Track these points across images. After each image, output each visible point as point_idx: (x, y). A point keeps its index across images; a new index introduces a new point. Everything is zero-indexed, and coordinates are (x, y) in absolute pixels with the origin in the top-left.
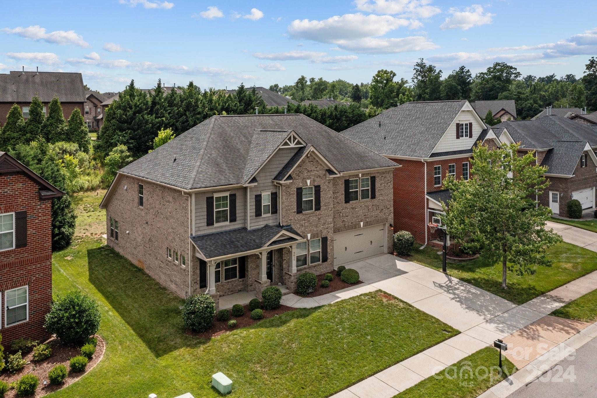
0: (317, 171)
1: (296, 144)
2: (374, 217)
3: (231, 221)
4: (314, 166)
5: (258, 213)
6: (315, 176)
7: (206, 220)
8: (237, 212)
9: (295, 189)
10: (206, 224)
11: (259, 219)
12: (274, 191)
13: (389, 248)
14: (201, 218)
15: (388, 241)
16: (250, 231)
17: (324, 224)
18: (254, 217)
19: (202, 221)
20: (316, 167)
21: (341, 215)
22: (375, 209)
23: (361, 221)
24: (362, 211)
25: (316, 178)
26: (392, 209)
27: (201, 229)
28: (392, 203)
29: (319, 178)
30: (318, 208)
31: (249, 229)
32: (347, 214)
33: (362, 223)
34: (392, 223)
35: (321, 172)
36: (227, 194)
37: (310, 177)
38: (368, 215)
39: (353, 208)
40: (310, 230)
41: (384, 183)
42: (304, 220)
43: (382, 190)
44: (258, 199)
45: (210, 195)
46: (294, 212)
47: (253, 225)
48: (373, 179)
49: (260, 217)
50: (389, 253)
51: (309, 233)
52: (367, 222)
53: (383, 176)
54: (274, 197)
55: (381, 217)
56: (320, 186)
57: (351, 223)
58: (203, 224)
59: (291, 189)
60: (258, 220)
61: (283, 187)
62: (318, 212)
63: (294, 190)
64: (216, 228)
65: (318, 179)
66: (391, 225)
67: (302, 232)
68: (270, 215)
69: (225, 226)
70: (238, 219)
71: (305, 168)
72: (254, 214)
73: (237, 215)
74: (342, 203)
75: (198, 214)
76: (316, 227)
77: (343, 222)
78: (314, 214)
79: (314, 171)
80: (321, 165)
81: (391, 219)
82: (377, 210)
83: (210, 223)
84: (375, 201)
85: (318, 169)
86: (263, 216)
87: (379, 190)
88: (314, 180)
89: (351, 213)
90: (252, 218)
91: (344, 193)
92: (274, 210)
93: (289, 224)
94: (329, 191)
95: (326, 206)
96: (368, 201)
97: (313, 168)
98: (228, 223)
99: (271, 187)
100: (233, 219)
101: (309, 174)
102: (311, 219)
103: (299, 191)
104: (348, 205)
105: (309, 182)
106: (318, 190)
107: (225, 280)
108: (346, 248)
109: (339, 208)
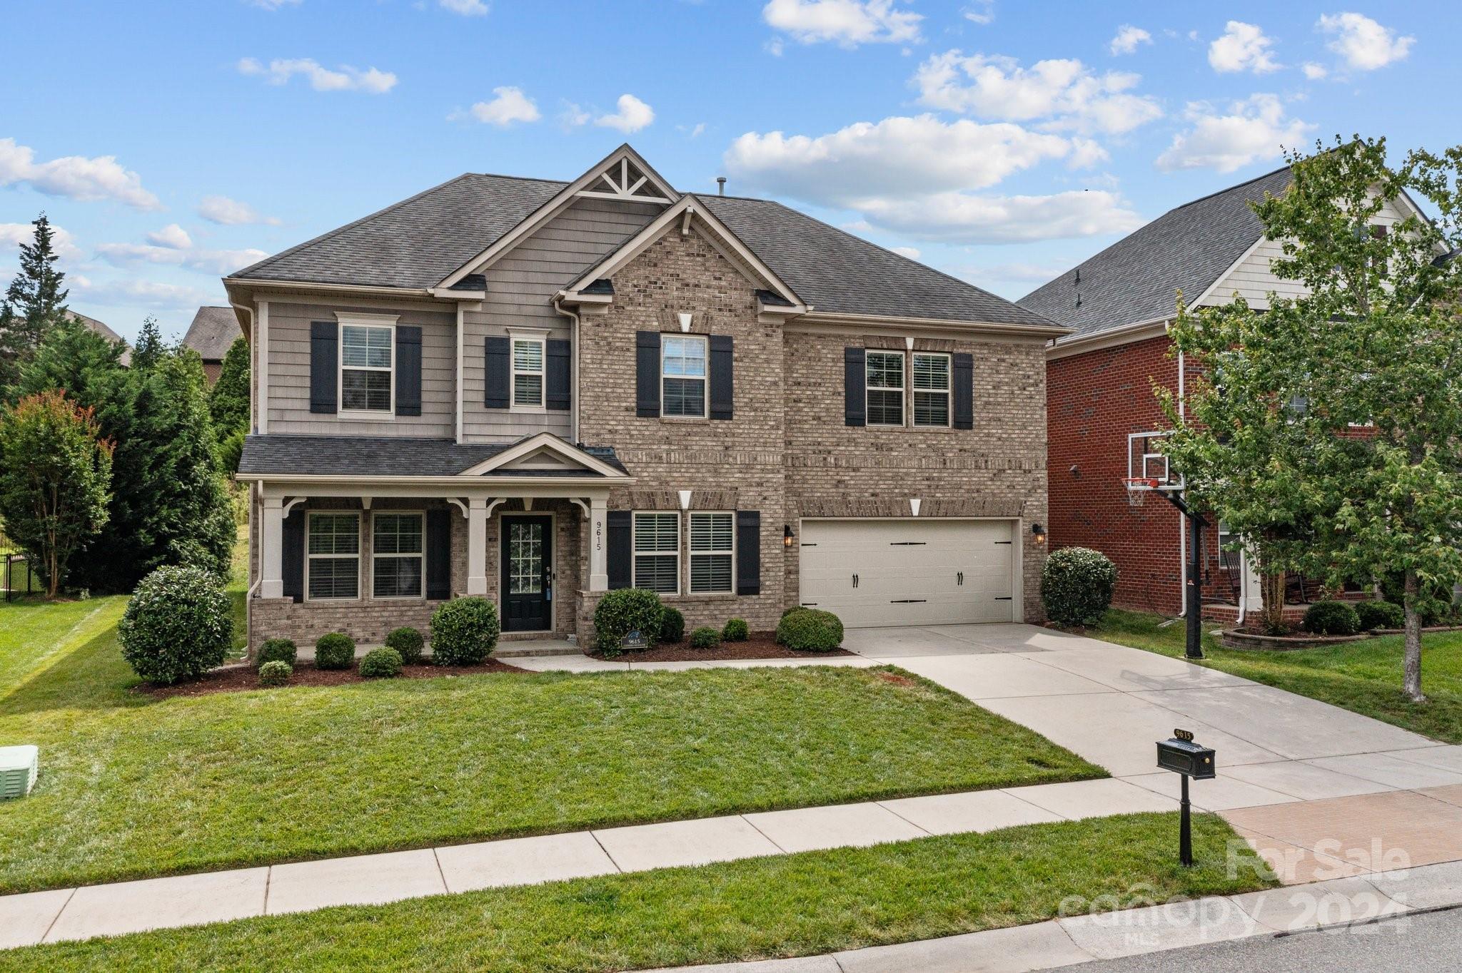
0: (720, 288)
1: (640, 192)
2: (968, 491)
3: (401, 411)
4: (707, 270)
5: (496, 398)
6: (710, 303)
7: (307, 394)
8: (425, 386)
9: (633, 336)
10: (307, 405)
11: (496, 416)
12: (559, 336)
13: (1028, 604)
14: (292, 382)
15: (1026, 581)
16: (460, 446)
17: (748, 467)
18: (481, 408)
19: (293, 393)
20: (718, 275)
21: (831, 460)
22: (970, 462)
23: (915, 496)
24: (915, 463)
25: (714, 313)
26: (1043, 475)
27: (288, 416)
28: (1043, 455)
29: (728, 314)
30: (723, 411)
31: (460, 441)
32: (855, 463)
33: (915, 504)
34: (1044, 523)
35: (735, 294)
36: (389, 324)
37: (693, 304)
38: (940, 479)
39: (879, 447)
40: (692, 480)
41: (1007, 384)
42: (668, 441)
43: (999, 404)
44: (496, 351)
45: (323, 318)
46: (627, 409)
47: (473, 430)
48: (964, 366)
49: (504, 411)
50: (1027, 621)
51: (686, 488)
52: (938, 503)
53: (1003, 360)
54: (560, 355)
55: (994, 495)
56: (729, 339)
57: (873, 495)
58: (297, 404)
59: (616, 331)
60: (494, 419)
61: (584, 319)
62: (721, 426)
63: (626, 334)
64: (343, 422)
65: (726, 317)
66: (1037, 529)
67: (657, 479)
68: (541, 409)
69: (380, 424)
70: (425, 408)
71: (671, 271)
72: (481, 397)
73: (425, 397)
74: (835, 421)
75: (279, 370)
76: (716, 472)
77: (837, 486)
78: (706, 429)
79: (708, 287)
80: (737, 272)
81: (1038, 506)
82: (977, 467)
83: (322, 403)
84: (971, 438)
85: (723, 283)
86: (515, 408)
87: (987, 403)
88: (708, 319)
89: (870, 463)
90: (470, 408)
91: (841, 389)
92: (561, 399)
93: (607, 445)
94: (767, 361)
95: (755, 410)
96: (944, 435)
97: (705, 278)
98: (390, 415)
99: (548, 322)
100: (410, 407)
101: (688, 294)
102: (696, 443)
103: (648, 346)
104: (858, 433)
105: (685, 320)
106: (721, 351)
107: (376, 594)
108: (856, 579)
109: (825, 436)
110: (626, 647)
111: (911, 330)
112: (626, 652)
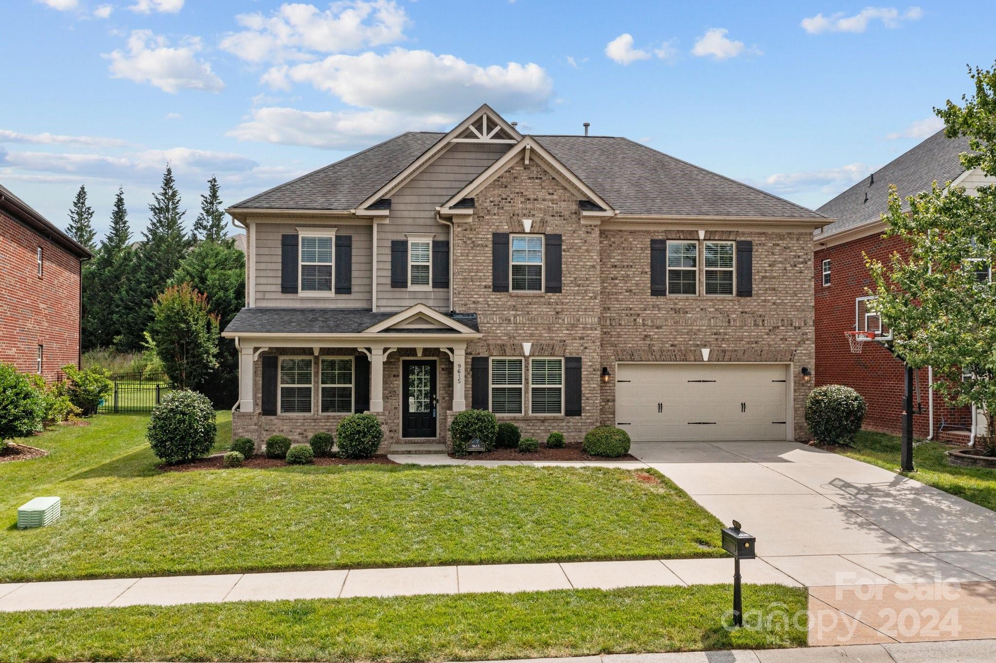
0: (552, 201)
1: (496, 136)
2: (748, 343)
3: (338, 291)
4: (544, 188)
5: (398, 281)
6: (545, 211)
7: (279, 281)
8: (354, 274)
9: (490, 236)
10: (279, 289)
11: (398, 292)
12: (441, 238)
13: (798, 427)
14: (271, 274)
15: (796, 410)
16: (374, 314)
17: (573, 326)
18: (389, 288)
19: (271, 281)
20: (551, 191)
21: (640, 320)
22: (750, 321)
23: (705, 346)
24: (705, 322)
25: (548, 218)
26: (811, 331)
27: (268, 296)
28: (811, 315)
29: (558, 218)
30: (555, 287)
31: (374, 310)
32: (658, 323)
33: (706, 352)
34: (811, 366)
35: (563, 205)
36: (330, 234)
37: (533, 212)
38: (725, 334)
39: (676, 311)
40: (532, 335)
41: (781, 262)
42: (514, 308)
43: (774, 277)
44: (399, 249)
45: (289, 232)
46: (486, 287)
47: (383, 303)
48: (745, 250)
49: (404, 289)
50: (796, 440)
51: (527, 341)
52: (724, 351)
53: (778, 245)
54: (441, 250)
55: (770, 345)
56: (560, 236)
57: (672, 346)
58: (274, 288)
59: (478, 233)
60: (397, 295)
61: (456, 226)
62: (554, 297)
63: (485, 236)
64: (303, 299)
65: (557, 221)
66: (805, 371)
67: (507, 334)
68: (429, 288)
69: (325, 300)
70: (354, 289)
71: (517, 190)
72: (388, 281)
73: (354, 281)
74: (643, 293)
75: (262, 266)
76: (549, 330)
77: (644, 339)
78: (542, 300)
79: (544, 200)
80: (565, 189)
81: (807, 354)
82: (756, 325)
83: (289, 287)
84: (750, 304)
85: (555, 197)
86: (411, 288)
87: (763, 277)
88: (543, 222)
89: (669, 323)
90: (381, 288)
91: (648, 269)
92: (442, 281)
93: (472, 312)
94: (587, 251)
95: (579, 286)
96: (730, 302)
97: (542, 194)
98: (331, 294)
99: (434, 229)
100: (344, 288)
101: (529, 206)
102: (535, 310)
103: (500, 242)
104: (660, 300)
105: (527, 224)
106: (554, 244)
107: (323, 411)
108: (660, 406)
109: (635, 304)
110: (470, 449)
111: (702, 224)
112: (470, 453)
